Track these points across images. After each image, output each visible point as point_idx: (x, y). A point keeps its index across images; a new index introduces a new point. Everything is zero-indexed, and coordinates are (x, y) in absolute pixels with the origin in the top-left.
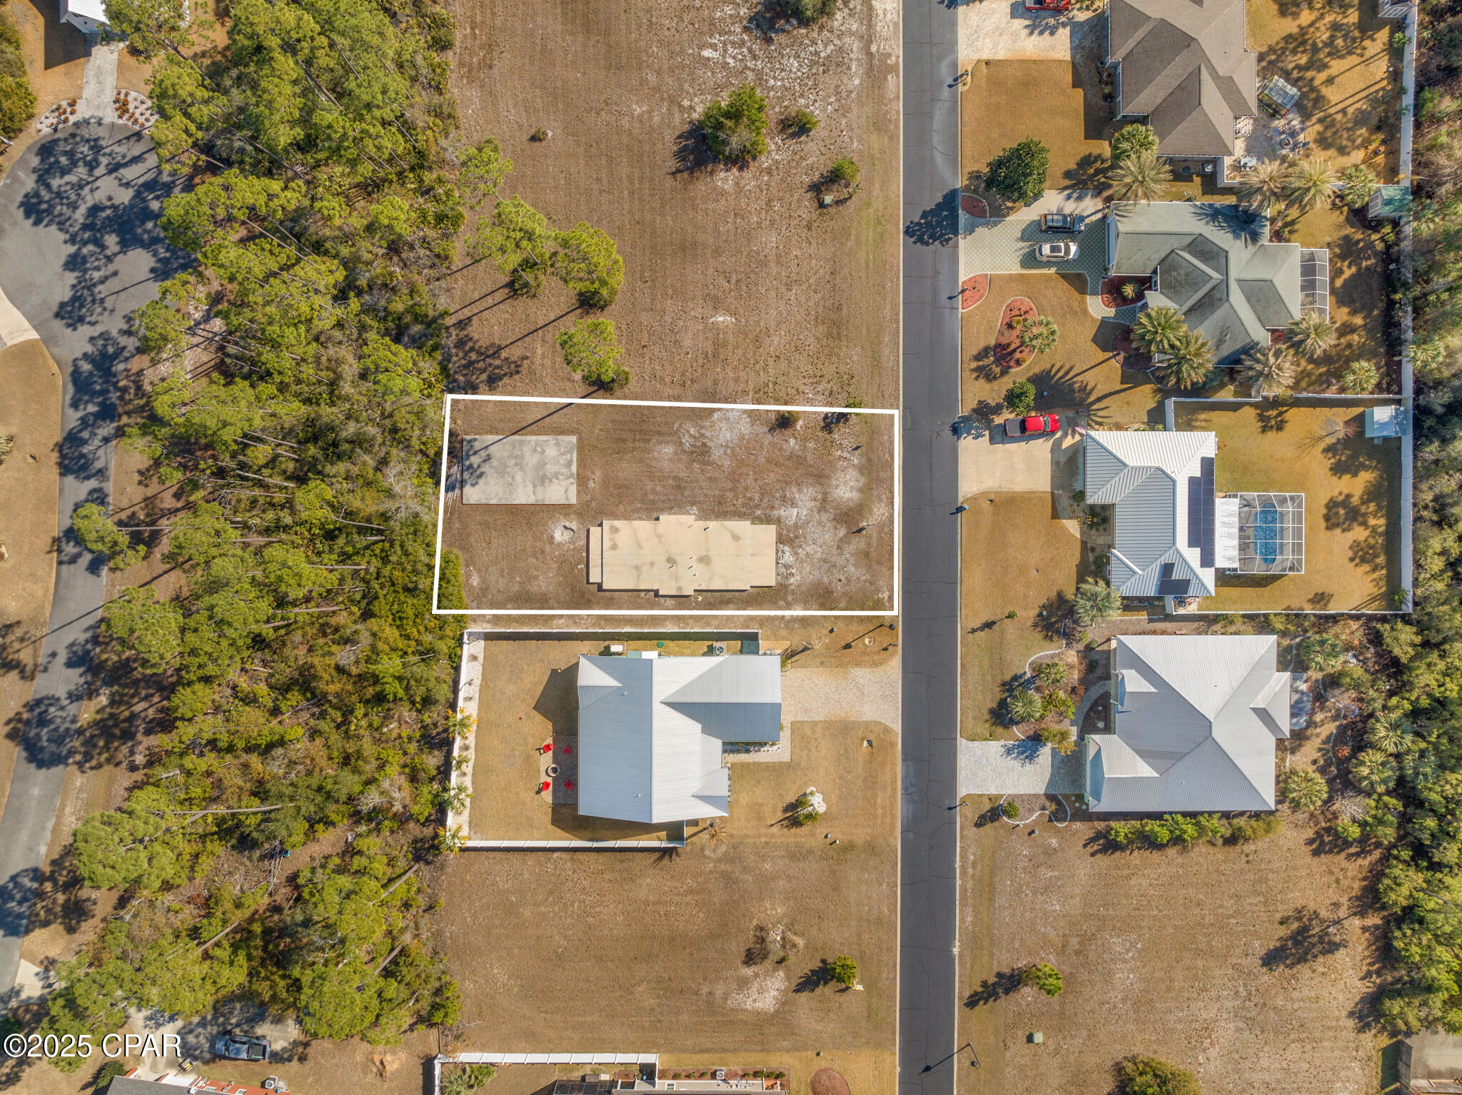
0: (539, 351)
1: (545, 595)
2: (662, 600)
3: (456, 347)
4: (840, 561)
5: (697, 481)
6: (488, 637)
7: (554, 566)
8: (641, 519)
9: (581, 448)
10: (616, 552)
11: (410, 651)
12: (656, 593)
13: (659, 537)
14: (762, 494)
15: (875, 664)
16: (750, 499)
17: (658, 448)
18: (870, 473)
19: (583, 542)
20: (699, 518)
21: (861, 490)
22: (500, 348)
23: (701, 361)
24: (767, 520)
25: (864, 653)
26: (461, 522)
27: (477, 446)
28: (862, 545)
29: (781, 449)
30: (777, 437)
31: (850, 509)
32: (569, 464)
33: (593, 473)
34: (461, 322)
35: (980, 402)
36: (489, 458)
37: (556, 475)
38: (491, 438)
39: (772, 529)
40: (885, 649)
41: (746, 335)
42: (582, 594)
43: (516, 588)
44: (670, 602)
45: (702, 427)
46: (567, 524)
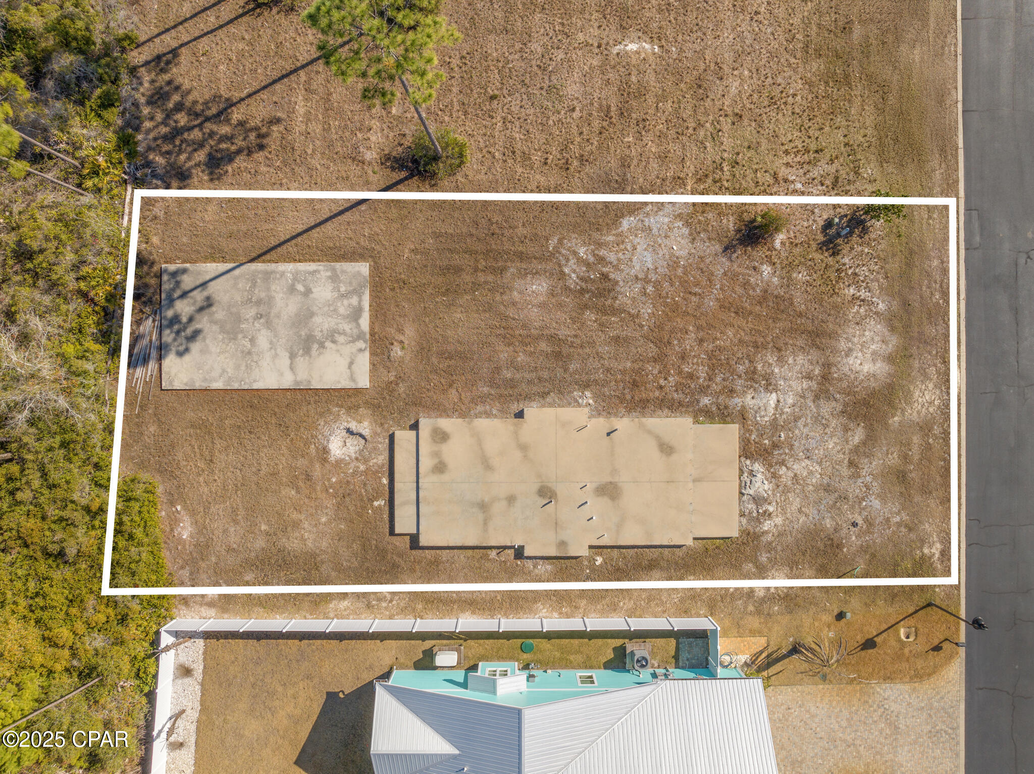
0: (301, 110)
1: (314, 555)
2: (529, 564)
3: (149, 103)
4: (854, 489)
5: (592, 344)
6: (208, 635)
7: (330, 503)
8: (488, 415)
9: (378, 283)
10: (445, 477)
11: (58, 667)
12: (519, 553)
13: (524, 448)
14: (712, 368)
15: (919, 676)
16: (691, 376)
17: (518, 284)
18: (907, 327)
19: (382, 459)
20: (597, 412)
21: (890, 359)
22: (231, 104)
23: (596, 124)
24: (722, 415)
25: (899, 657)
26: (160, 423)
27: (187, 282)
28: (894, 459)
29: (746, 285)
30: (740, 262)
31: (873, 394)
32: (356, 314)
33: (400, 331)
34: (158, 58)
36: (208, 303)
37: (332, 336)
38: (212, 268)
39: (733, 430)
40: (937, 648)
41: (679, 76)
42: (382, 553)
43: (260, 543)
44: (544, 568)
45: (600, 245)
46: (353, 426)
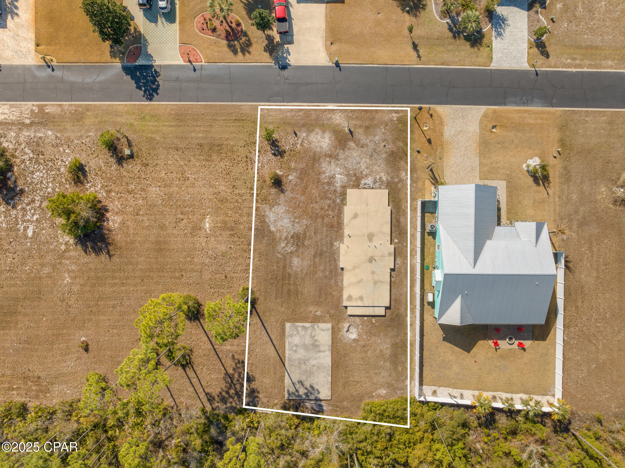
0: (229, 347)
1: (392, 345)
2: (397, 266)
3: (226, 403)
4: (372, 146)
5: (317, 242)
6: (421, 383)
7: (373, 338)
8: (342, 280)
9: (294, 320)
10: (365, 296)
11: (431, 437)
12: (392, 270)
13: (354, 268)
14: (326, 198)
15: (442, 123)
16: (329, 206)
17: (294, 269)
18: (312, 125)
19: (357, 319)
20: (342, 241)
21: (324, 132)
22: (227, 373)
23: (236, 239)
24: (343, 195)
25: (434, 130)
26: (343, 400)
27: (292, 390)
28: (361, 131)
29: (295, 185)
30: (287, 187)
31: (337, 138)
32: (304, 328)
33: (311, 312)
34: (209, 400)
35: (265, 50)
36: (301, 382)
37: (312, 337)
38: (287, 381)
39: (349, 191)
40: (431, 116)
41: (218, 208)
42: (392, 320)
43: (388, 364)
44: (399, 261)
45: (280, 239)
46: (345, 330)
